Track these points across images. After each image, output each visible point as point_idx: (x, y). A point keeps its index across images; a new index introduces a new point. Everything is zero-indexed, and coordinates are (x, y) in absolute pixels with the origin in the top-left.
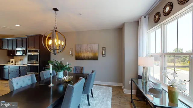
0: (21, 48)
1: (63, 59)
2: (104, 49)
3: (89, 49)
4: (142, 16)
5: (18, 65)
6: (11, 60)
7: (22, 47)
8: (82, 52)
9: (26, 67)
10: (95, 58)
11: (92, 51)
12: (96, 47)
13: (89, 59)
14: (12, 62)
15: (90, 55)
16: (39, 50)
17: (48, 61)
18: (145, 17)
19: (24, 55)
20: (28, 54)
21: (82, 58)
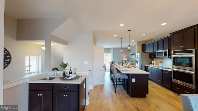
0: (162, 50)
5: (158, 67)
6: (152, 62)
7: (164, 49)
9: (171, 72)
14: (153, 64)
16: (194, 50)
19: (166, 57)
20: (173, 56)
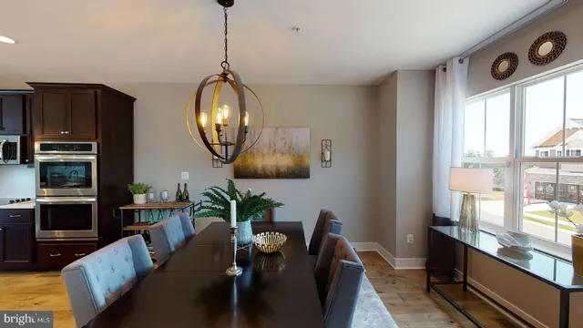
1: (185, 176)
2: (326, 144)
3: (280, 144)
4: (452, 58)
7: (2, 131)
8: (258, 151)
9: (33, 211)
10: (300, 173)
11: (290, 150)
12: (301, 137)
13: (279, 175)
15: (285, 162)
16: (94, 145)
17: (130, 187)
18: (461, 61)
19: (11, 162)
20: (39, 158)
21: (256, 171)
